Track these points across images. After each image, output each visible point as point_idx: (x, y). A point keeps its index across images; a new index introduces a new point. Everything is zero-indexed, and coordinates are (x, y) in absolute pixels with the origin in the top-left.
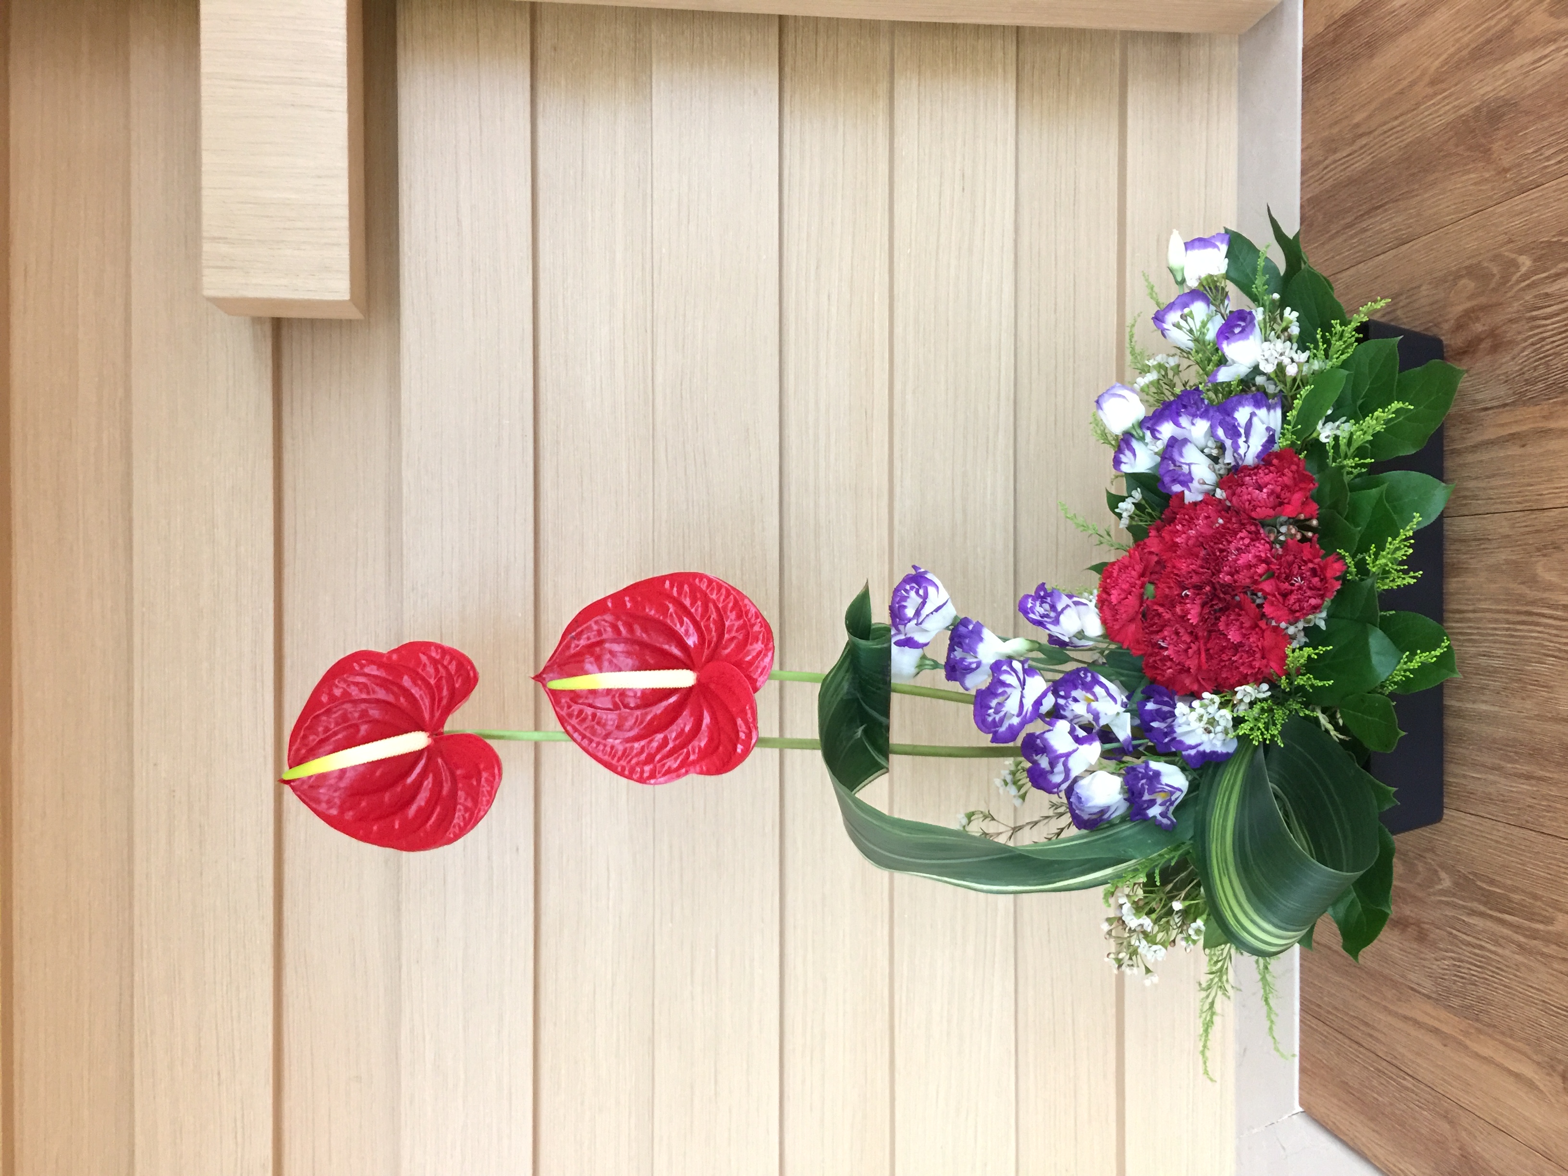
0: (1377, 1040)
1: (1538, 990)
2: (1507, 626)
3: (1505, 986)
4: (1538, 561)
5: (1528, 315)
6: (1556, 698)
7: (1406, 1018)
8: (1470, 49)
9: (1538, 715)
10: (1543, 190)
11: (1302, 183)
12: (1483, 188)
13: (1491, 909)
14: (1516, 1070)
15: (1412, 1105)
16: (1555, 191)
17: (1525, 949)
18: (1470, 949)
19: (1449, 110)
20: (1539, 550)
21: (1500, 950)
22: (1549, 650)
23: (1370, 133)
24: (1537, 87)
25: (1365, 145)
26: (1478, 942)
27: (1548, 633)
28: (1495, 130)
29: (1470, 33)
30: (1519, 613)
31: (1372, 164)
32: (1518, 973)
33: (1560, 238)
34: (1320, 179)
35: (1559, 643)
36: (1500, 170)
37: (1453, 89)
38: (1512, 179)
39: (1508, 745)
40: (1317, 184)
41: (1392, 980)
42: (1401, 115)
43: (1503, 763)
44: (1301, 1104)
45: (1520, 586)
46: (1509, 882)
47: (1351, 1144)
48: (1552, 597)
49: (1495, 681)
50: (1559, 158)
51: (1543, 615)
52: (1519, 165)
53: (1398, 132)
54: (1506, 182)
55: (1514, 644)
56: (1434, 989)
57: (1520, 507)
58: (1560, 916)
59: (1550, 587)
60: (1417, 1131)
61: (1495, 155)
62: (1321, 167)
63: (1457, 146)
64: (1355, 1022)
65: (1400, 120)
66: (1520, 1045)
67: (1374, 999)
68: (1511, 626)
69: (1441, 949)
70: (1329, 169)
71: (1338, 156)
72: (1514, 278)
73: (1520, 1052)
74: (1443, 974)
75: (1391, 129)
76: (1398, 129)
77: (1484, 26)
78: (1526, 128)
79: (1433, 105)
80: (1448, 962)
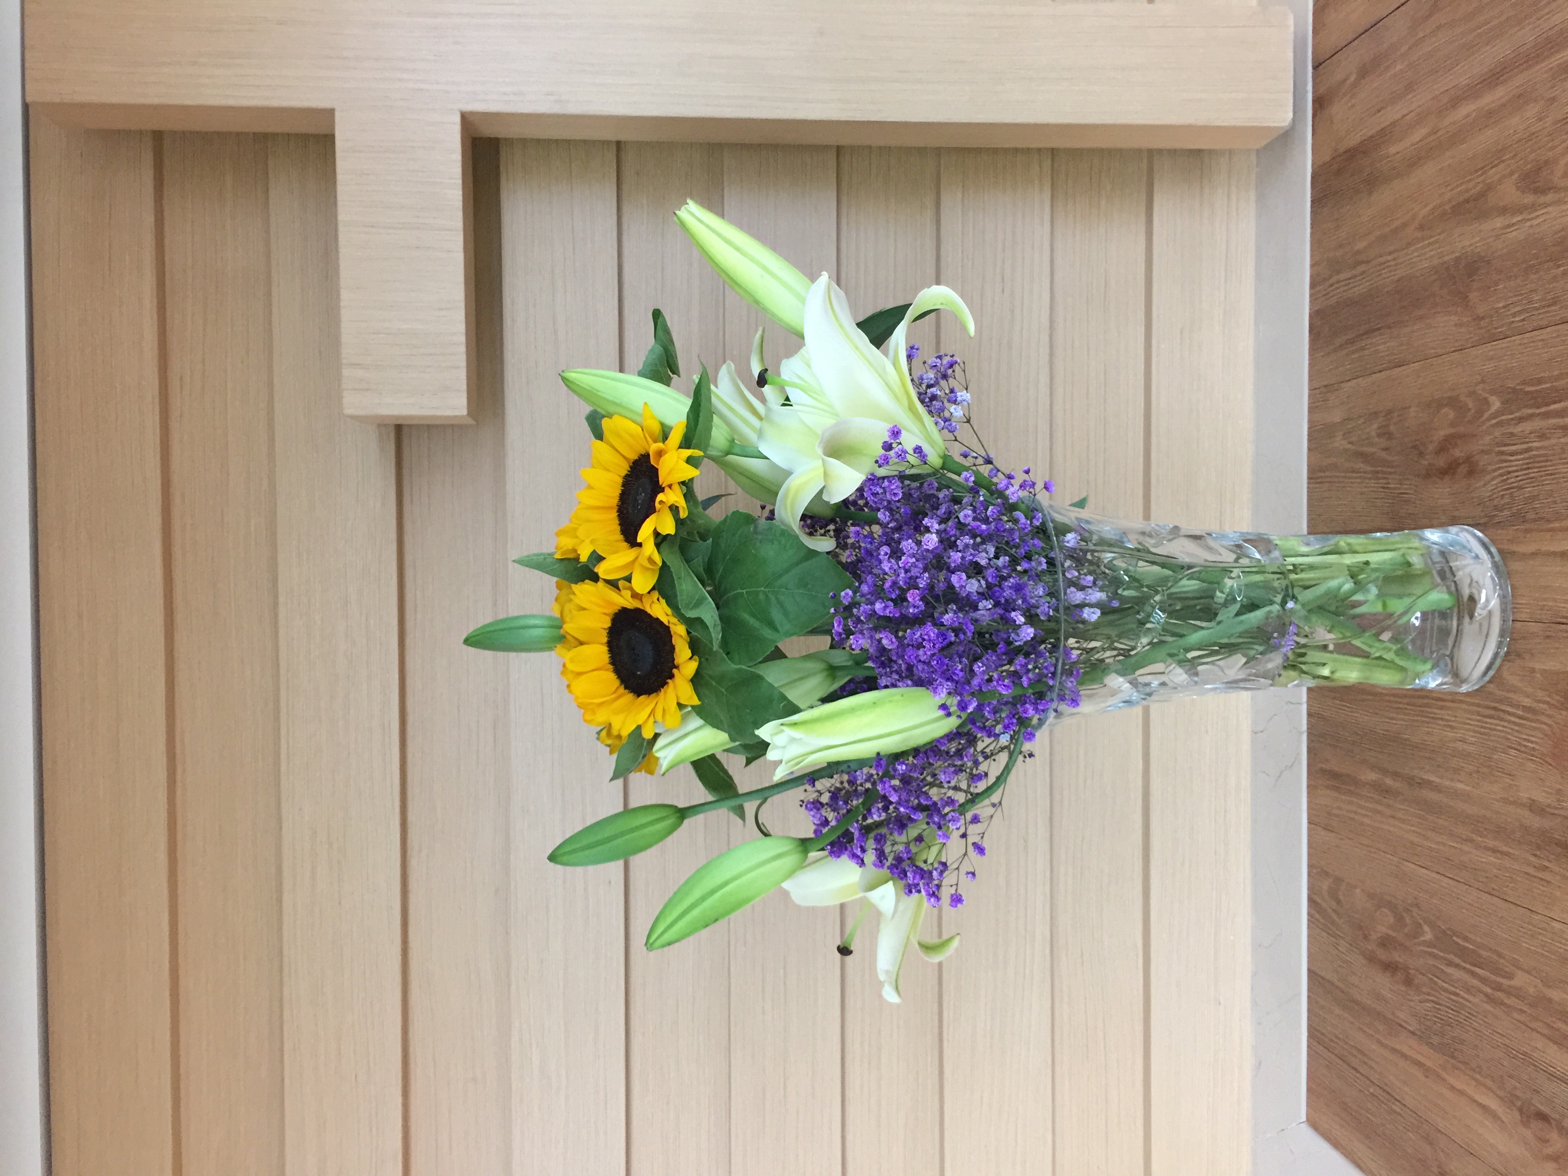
1: (1503, 1035)
3: (1476, 1030)
5: (1497, 449)
7: (1394, 1050)
8: (1451, 204)
10: (1510, 342)
11: (1311, 296)
12: (1463, 330)
13: (1464, 962)
14: (1484, 1103)
15: (1400, 1128)
16: (1520, 344)
17: (1491, 1000)
18: (1447, 995)
19: (1434, 255)
22: (1511, 743)
23: (1371, 261)
24: (1505, 251)
25: (1363, 272)
28: (1471, 282)
29: (1452, 190)
31: (1371, 290)
32: (1486, 1020)
33: (1522, 387)
34: (1326, 295)
35: (1520, 738)
36: (1475, 317)
37: (1437, 238)
38: (1483, 327)
40: (1323, 298)
41: (1384, 1017)
42: (1395, 251)
47: (1349, 1156)
48: (1515, 697)
49: (1468, 764)
52: (1492, 316)
53: (1392, 266)
54: (1479, 328)
55: (1484, 734)
56: (1418, 1027)
60: (1403, 1149)
61: (1471, 304)
62: (1328, 283)
63: (1440, 288)
64: (1355, 1052)
65: (1395, 255)
66: (1487, 1081)
67: (1369, 1032)
69: (1424, 993)
70: (1334, 287)
71: (1342, 276)
73: (1489, 1089)
74: (1426, 1015)
75: (1389, 261)
76: (1392, 263)
77: (1464, 187)
78: (1497, 284)
79: (1421, 248)
80: (1429, 1005)
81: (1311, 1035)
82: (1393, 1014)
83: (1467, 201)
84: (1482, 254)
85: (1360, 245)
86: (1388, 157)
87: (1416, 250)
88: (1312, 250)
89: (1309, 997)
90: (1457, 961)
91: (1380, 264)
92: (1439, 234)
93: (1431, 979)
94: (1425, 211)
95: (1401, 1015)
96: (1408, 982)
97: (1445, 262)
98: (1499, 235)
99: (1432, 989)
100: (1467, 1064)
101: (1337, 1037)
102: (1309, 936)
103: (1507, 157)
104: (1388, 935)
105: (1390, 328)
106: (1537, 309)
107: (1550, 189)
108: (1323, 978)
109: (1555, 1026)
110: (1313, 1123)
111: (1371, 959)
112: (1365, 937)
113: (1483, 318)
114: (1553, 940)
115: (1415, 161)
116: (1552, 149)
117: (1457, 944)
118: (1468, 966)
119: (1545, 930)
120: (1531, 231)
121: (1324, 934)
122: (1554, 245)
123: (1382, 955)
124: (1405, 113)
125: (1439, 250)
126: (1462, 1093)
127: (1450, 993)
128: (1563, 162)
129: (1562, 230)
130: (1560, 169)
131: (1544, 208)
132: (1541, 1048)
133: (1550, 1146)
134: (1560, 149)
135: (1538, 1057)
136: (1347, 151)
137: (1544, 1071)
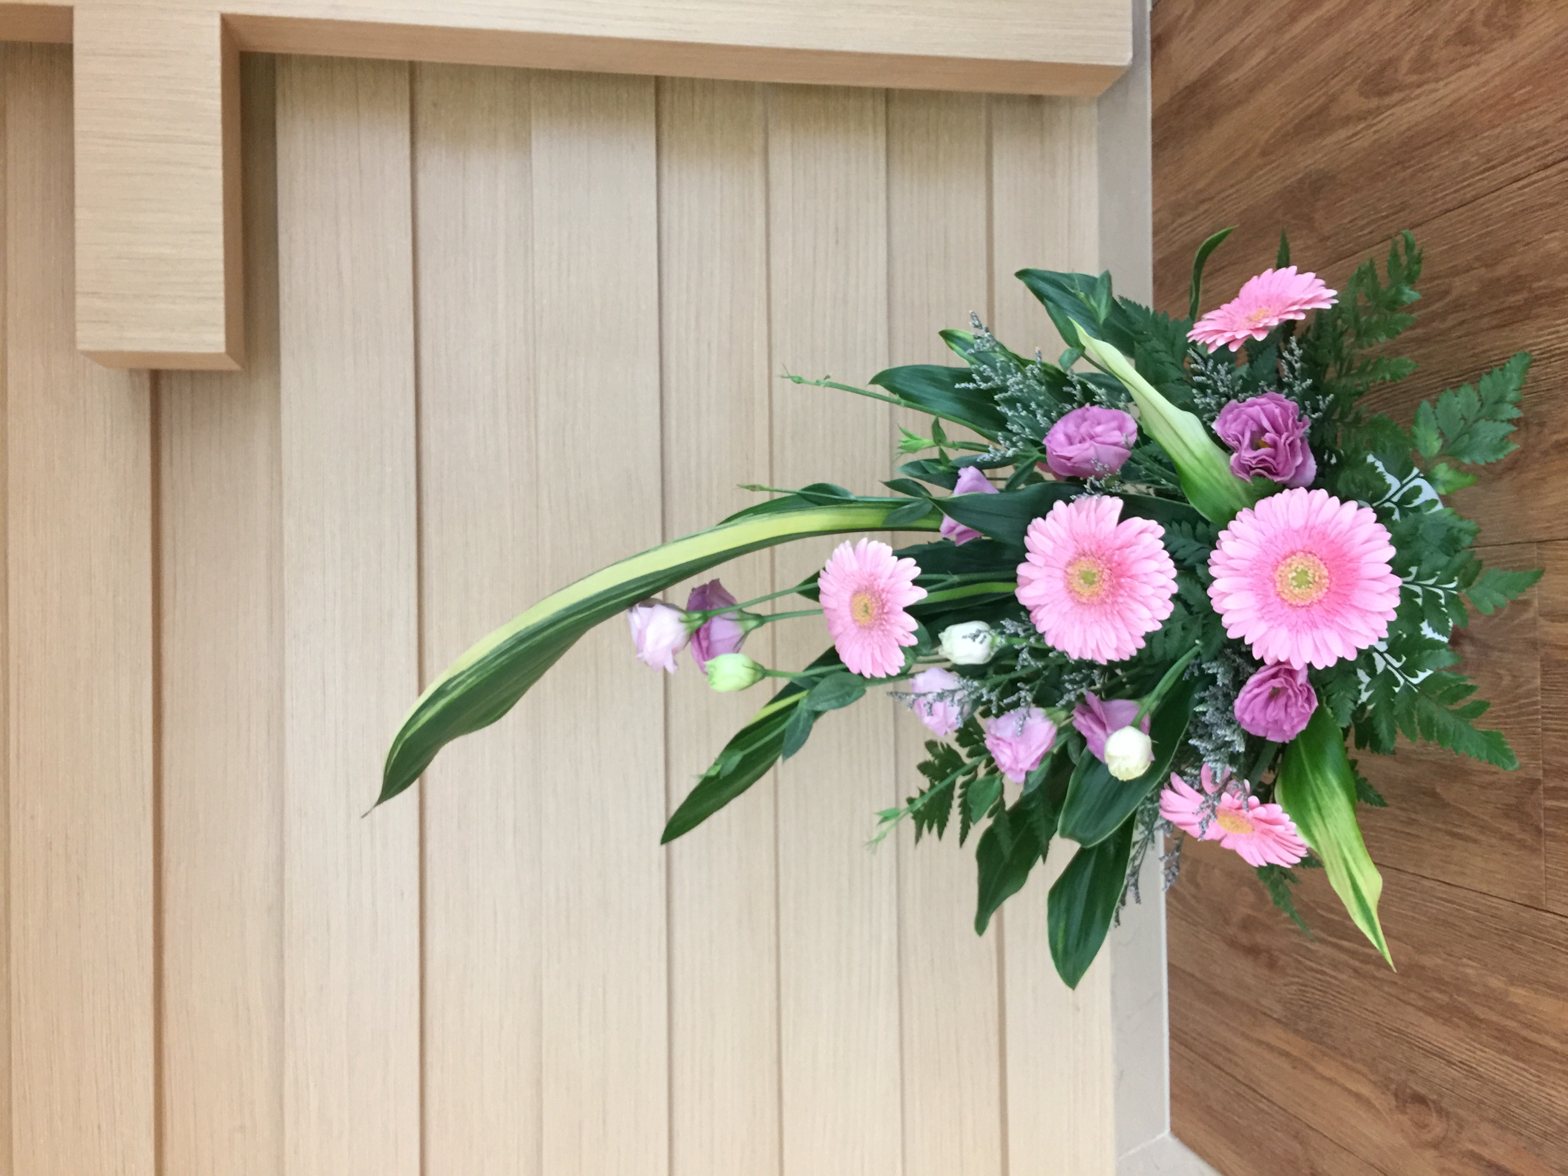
0: (1236, 1064)
3: (1344, 1009)
7: (1260, 1043)
8: (1293, 123)
11: (1154, 244)
12: (1309, 254)
14: (1355, 1090)
15: (1268, 1127)
18: (1313, 974)
19: (1277, 180)
21: (1339, 975)
23: (1212, 198)
24: (1351, 162)
25: (1207, 211)
26: (1319, 967)
28: (1316, 201)
34: (1169, 241)
36: (1321, 237)
37: (1279, 161)
38: (1331, 247)
40: (1166, 245)
41: (1249, 1006)
42: (1237, 183)
44: (1171, 1126)
47: (1216, 1165)
50: (1370, 229)
52: (1337, 234)
53: (1235, 199)
54: (1327, 249)
56: (1283, 1013)
60: (1272, 1152)
61: (1317, 224)
62: (1172, 228)
63: (1285, 214)
64: (1219, 1049)
65: (1237, 187)
66: (1357, 1065)
67: (1232, 1024)
69: (1288, 975)
70: (1175, 233)
71: (1184, 219)
73: (1359, 1072)
74: (1291, 999)
75: (1229, 196)
76: (1234, 196)
77: (1306, 102)
78: (1342, 199)
79: (1264, 175)
80: (1294, 987)
81: (1173, 1036)
82: (1258, 1002)
83: (1310, 117)
84: (1326, 170)
85: (1200, 185)
86: (1228, 86)
87: (1260, 177)
88: (1155, 195)
89: (1170, 994)
90: (1324, 935)
91: (1223, 199)
92: (1282, 157)
93: (1297, 960)
94: (1266, 136)
95: (1265, 1002)
96: (1272, 965)
97: (1289, 186)
98: (1343, 147)
99: (1297, 969)
100: (1336, 1048)
101: (1200, 1034)
102: (1170, 927)
103: (1348, 64)
104: (1249, 916)
105: (1235, 264)
106: (1387, 217)
107: (1396, 88)
108: (1184, 971)
109: (1430, 995)
110: (1176, 1132)
111: (1233, 943)
112: (1227, 922)
113: (1329, 238)
114: (1424, 900)
115: (1254, 87)
116: (1394, 46)
117: (1322, 916)
118: (1334, 940)
119: (1415, 890)
120: (1376, 136)
121: (1184, 923)
122: (1400, 148)
123: (1244, 939)
124: (1243, 36)
125: (1283, 174)
126: (1331, 1081)
127: (1317, 971)
128: (1407, 57)
129: (1409, 129)
130: (1404, 65)
131: (1389, 109)
132: (1415, 1023)
133: (1429, 1132)
134: (1403, 45)
135: (1413, 1032)
136: (1187, 87)
137: (1419, 1048)
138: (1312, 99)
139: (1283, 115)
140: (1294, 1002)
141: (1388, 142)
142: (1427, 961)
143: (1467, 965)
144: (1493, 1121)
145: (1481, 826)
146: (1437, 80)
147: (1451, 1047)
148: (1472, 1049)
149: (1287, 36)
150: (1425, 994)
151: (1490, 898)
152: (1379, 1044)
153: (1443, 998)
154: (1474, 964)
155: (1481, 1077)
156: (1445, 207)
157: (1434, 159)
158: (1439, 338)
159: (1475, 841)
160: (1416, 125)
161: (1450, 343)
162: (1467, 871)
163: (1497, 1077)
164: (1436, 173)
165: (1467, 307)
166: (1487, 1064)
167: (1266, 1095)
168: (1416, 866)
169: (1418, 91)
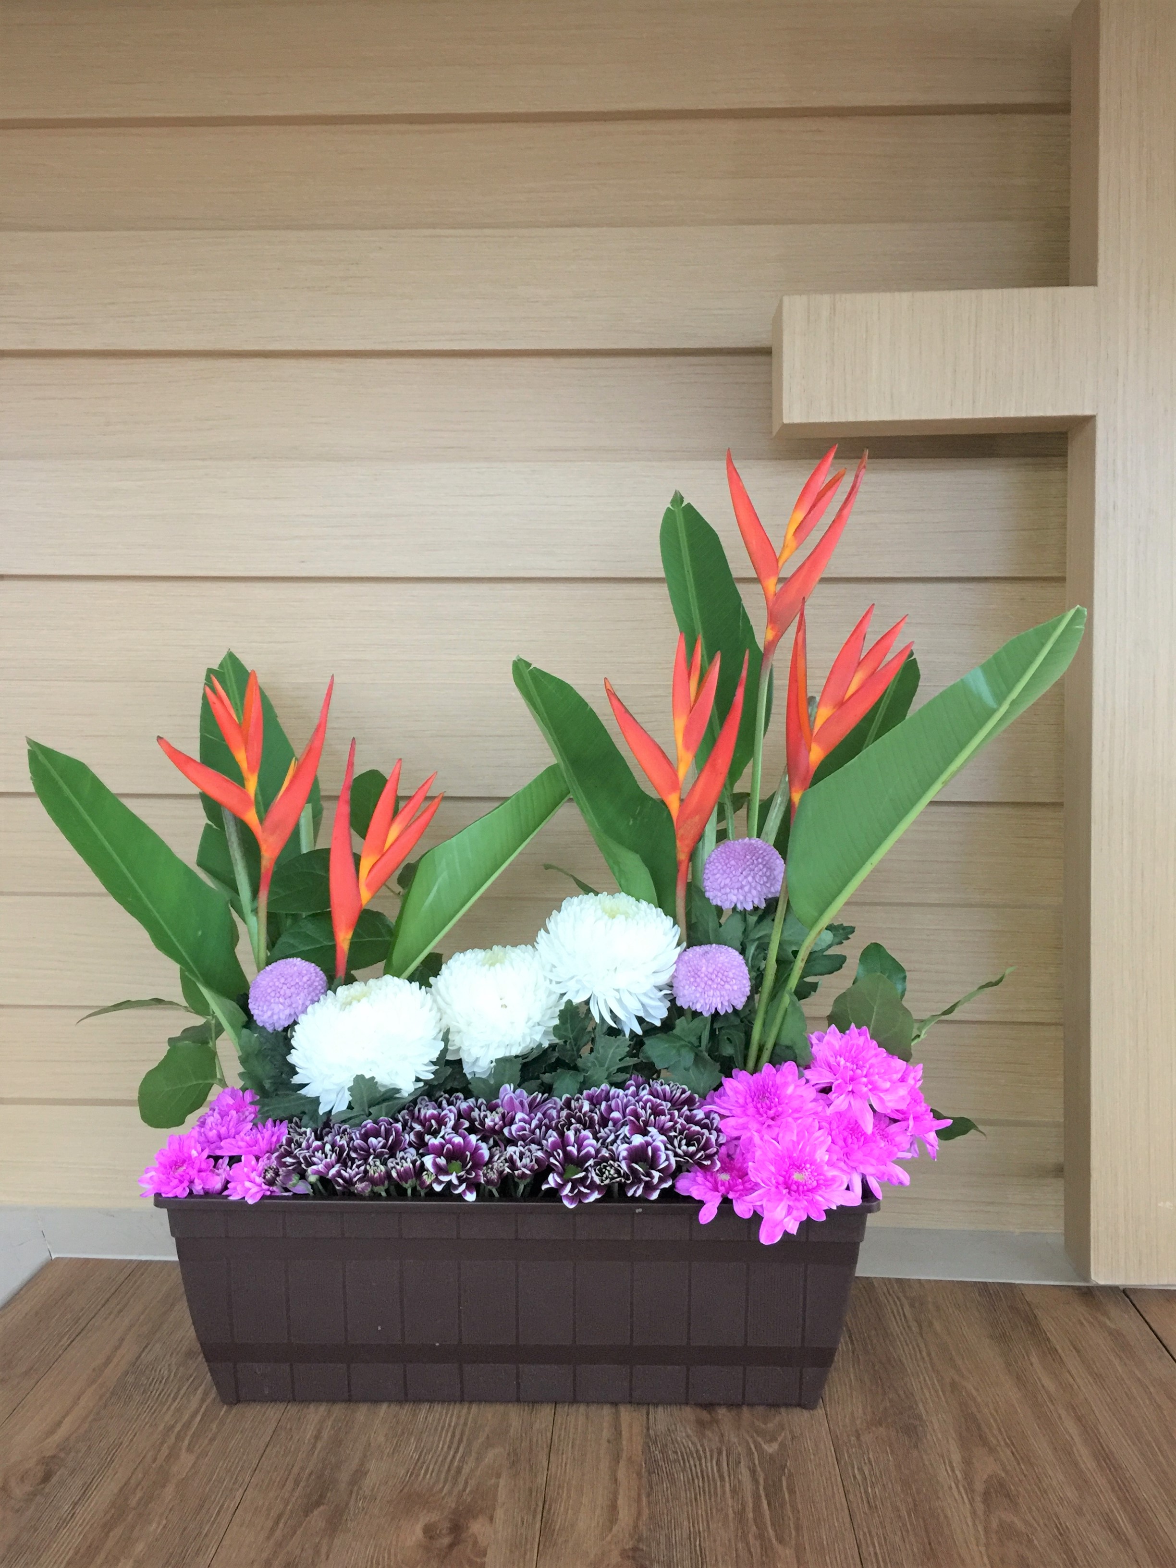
0: (106, 1319)
1: (132, 1440)
2: (453, 1424)
3: (139, 1416)
4: (505, 1450)
5: (724, 1449)
6: (382, 1458)
7: (122, 1340)
8: (977, 1414)
9: (370, 1444)
10: (833, 1464)
11: (889, 1279)
12: (847, 1420)
14: (65, 1422)
15: (45, 1344)
16: (829, 1472)
17: (168, 1431)
18: (175, 1390)
19: (924, 1395)
20: (515, 1450)
21: (170, 1413)
22: (426, 1454)
23: (922, 1337)
24: (927, 1463)
25: (911, 1330)
26: (180, 1396)
27: (439, 1456)
28: (896, 1429)
29: (991, 1414)
30: (462, 1434)
31: (893, 1335)
32: (148, 1425)
33: (787, 1474)
34: (889, 1293)
35: (429, 1464)
36: (860, 1432)
37: (943, 1399)
38: (850, 1441)
39: (347, 1423)
40: (885, 1290)
41: (156, 1332)
42: (931, 1359)
43: (332, 1418)
44: (57, 1259)
45: (485, 1436)
46: (228, 1421)
47: (18, 1296)
48: (472, 1458)
49: (406, 1414)
50: (858, 1476)
51: (456, 1452)
52: (860, 1446)
53: (916, 1355)
54: (848, 1436)
55: (436, 1429)
56: (144, 1362)
57: (555, 1438)
58: (192, 1458)
59: (479, 1459)
60: (21, 1348)
61: (874, 1429)
62: (901, 1295)
63: (891, 1401)
64: (122, 1304)
65: (927, 1359)
66: (87, 1425)
67: (142, 1317)
68: (452, 1428)
69: (178, 1369)
70: (896, 1300)
71: (907, 1309)
72: (759, 1439)
73: (81, 1425)
74: (156, 1371)
75: (920, 1352)
76: (919, 1356)
77: (994, 1425)
78: (892, 1452)
79: (933, 1384)
80: (166, 1372)
82: (158, 1341)
83: (979, 1428)
84: (925, 1441)
85: (937, 1326)
86: (1028, 1357)
87: (931, 1379)
88: (936, 1281)
91: (918, 1346)
92: (946, 1402)
93: (191, 1376)
94: (970, 1387)
95: (158, 1346)
97: (917, 1405)
98: (943, 1457)
99: (182, 1376)
100: (105, 1407)
101: (137, 1289)
103: (1023, 1467)
106: (866, 1492)
109: (138, 1490)
110: (52, 1264)
113: (858, 1439)
114: (225, 1489)
116: (1030, 1509)
118: (203, 1410)
119: (235, 1483)
120: (946, 1487)
122: (930, 1508)
124: (1073, 1373)
125: (929, 1400)
126: (77, 1401)
127: (176, 1393)
128: (1016, 1520)
129: (946, 1517)
130: (1009, 1517)
131: (969, 1500)
132: (116, 1476)
133: (17, 1483)
134: (1029, 1517)
135: (108, 1474)
136: (1035, 1317)
137: (93, 1479)
138: (996, 1432)
139: (987, 1405)
140: (153, 1372)
141: (938, 1498)
142: (170, 1490)
143: (159, 1524)
144: (17, 1538)
145: (281, 1543)
146: (987, 1545)
147: (89, 1505)
148: (85, 1523)
149: (1063, 1413)
150: (140, 1487)
151: (215, 1547)
152: (102, 1444)
153: (133, 1502)
154: (159, 1531)
155: (59, 1530)
156: (864, 1546)
157: (913, 1539)
158: (740, 1531)
159: (268, 1538)
160: (949, 1525)
161: (733, 1542)
162: (244, 1529)
163: (55, 1545)
164: (897, 1539)
165: (764, 1558)
166: (68, 1535)
167: (74, 1343)
168: (257, 1485)
169: (980, 1528)
